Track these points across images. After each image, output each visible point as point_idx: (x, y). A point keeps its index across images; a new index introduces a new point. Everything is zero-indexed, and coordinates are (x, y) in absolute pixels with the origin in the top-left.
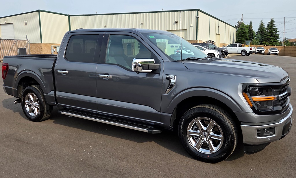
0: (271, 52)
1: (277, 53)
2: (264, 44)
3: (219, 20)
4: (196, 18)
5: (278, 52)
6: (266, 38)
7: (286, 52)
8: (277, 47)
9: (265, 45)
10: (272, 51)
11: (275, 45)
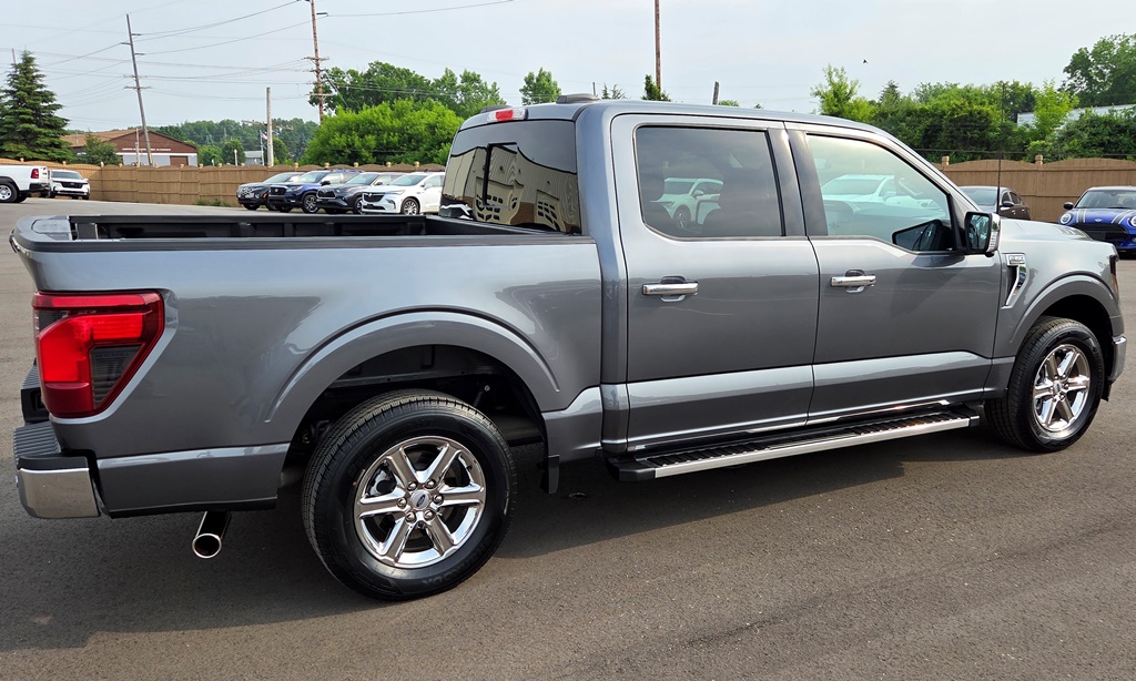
0: (60, 188)
1: (85, 189)
2: (10, 152)
5: (88, 186)
6: (13, 130)
7: (109, 186)
8: (70, 166)
9: (18, 159)
10: (64, 184)
11: (60, 161)
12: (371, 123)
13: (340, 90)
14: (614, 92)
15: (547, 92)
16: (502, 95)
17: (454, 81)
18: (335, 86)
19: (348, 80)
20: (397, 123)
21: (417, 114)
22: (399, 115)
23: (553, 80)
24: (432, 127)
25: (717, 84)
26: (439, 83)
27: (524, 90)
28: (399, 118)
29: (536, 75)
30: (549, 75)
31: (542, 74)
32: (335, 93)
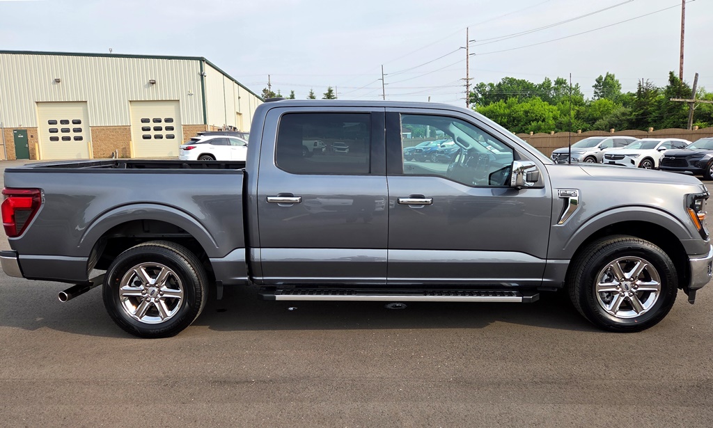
3: (239, 84)
4: (200, 77)
12: (493, 112)
13: (482, 95)
14: (647, 84)
15: (610, 87)
16: (582, 90)
17: (550, 84)
18: (480, 92)
19: (488, 89)
20: (507, 111)
21: (519, 105)
22: (509, 107)
23: (615, 79)
24: (526, 112)
25: (697, 74)
26: (541, 86)
27: (595, 86)
28: (509, 109)
29: (604, 77)
30: (614, 75)
31: (608, 76)
32: (480, 96)
